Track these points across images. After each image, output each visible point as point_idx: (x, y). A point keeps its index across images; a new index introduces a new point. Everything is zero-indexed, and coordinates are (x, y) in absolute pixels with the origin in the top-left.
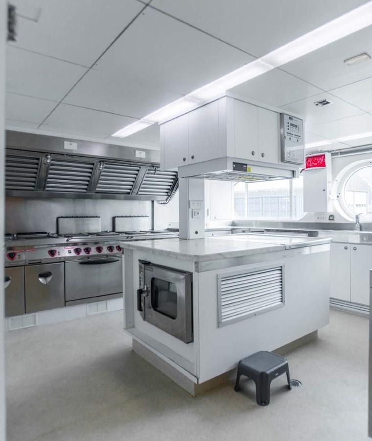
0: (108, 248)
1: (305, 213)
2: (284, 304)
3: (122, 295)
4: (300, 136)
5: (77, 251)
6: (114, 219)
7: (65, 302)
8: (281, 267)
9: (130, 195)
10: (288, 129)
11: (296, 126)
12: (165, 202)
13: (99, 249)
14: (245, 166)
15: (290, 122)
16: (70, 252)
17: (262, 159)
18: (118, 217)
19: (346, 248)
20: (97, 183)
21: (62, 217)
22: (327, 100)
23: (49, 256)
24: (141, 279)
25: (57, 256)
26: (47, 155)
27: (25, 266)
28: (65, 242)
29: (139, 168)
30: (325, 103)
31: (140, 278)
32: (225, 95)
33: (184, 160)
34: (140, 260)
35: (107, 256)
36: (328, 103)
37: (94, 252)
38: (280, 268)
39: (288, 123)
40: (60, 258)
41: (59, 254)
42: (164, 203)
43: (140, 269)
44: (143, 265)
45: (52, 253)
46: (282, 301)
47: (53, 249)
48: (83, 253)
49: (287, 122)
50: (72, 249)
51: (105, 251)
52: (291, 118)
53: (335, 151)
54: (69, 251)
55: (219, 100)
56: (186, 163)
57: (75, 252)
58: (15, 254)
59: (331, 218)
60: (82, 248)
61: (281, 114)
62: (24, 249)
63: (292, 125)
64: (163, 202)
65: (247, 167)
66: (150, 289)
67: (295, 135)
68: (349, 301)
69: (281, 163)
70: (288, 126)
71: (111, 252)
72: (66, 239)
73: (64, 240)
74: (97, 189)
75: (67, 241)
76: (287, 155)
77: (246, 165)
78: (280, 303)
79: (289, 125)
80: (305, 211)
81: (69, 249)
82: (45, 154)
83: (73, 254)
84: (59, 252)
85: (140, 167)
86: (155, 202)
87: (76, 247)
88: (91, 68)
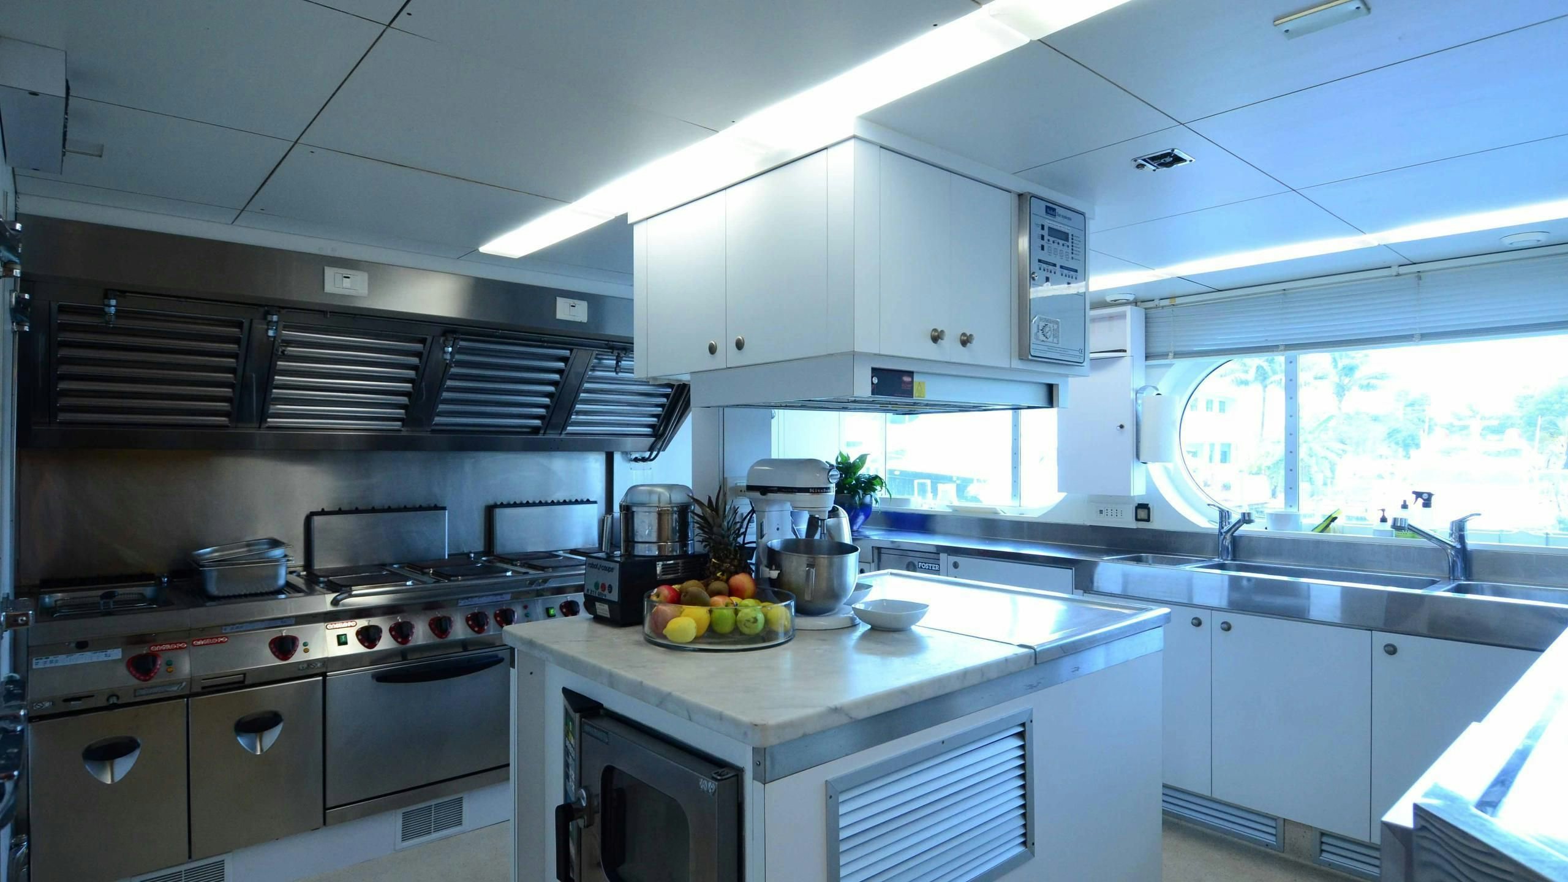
0: (467, 620)
1: (1063, 495)
2: (1033, 854)
3: (508, 773)
4: (1076, 271)
5: (368, 636)
6: (490, 511)
7: (325, 809)
8: (1023, 725)
9: (540, 436)
10: (1043, 248)
11: (1064, 236)
12: (647, 455)
13: (440, 627)
14: (906, 379)
15: (1049, 222)
16: (342, 641)
17: (962, 355)
18: (502, 505)
19: (1198, 623)
20: (441, 387)
21: (323, 513)
22: (1176, 152)
23: (269, 660)
24: (570, 761)
25: (299, 656)
26: (267, 313)
27: (188, 696)
28: (329, 608)
29: (567, 353)
30: (1168, 160)
31: (567, 753)
32: (851, 134)
33: (712, 350)
34: (566, 692)
35: (464, 645)
36: (1178, 160)
37: (421, 634)
38: (1020, 729)
39: (1043, 227)
40: (310, 663)
41: (306, 651)
42: (644, 460)
43: (566, 724)
44: (578, 715)
45: (284, 647)
46: (1024, 843)
47: (285, 632)
48: (385, 643)
49: (1040, 221)
50: (350, 629)
51: (460, 630)
52: (1050, 210)
53: (1156, 302)
54: (339, 637)
55: (830, 150)
56: (718, 361)
57: (362, 642)
58: (153, 657)
59: (1142, 514)
60: (382, 623)
61: (1020, 195)
62: (188, 636)
63: (1053, 232)
64: (638, 455)
65: (912, 382)
66: (597, 802)
67: (1061, 267)
68: (1207, 793)
69: (1017, 364)
70: (1043, 237)
71: (478, 632)
72: (330, 597)
73: (325, 602)
74: (437, 419)
75: (335, 602)
76: (1037, 339)
77: (910, 374)
78: (1021, 849)
79: (1045, 232)
80: (1060, 490)
81: (341, 632)
82: (262, 310)
83: (354, 647)
84: (305, 644)
85: (571, 350)
86: (618, 458)
87: (362, 623)
88: (389, 25)
